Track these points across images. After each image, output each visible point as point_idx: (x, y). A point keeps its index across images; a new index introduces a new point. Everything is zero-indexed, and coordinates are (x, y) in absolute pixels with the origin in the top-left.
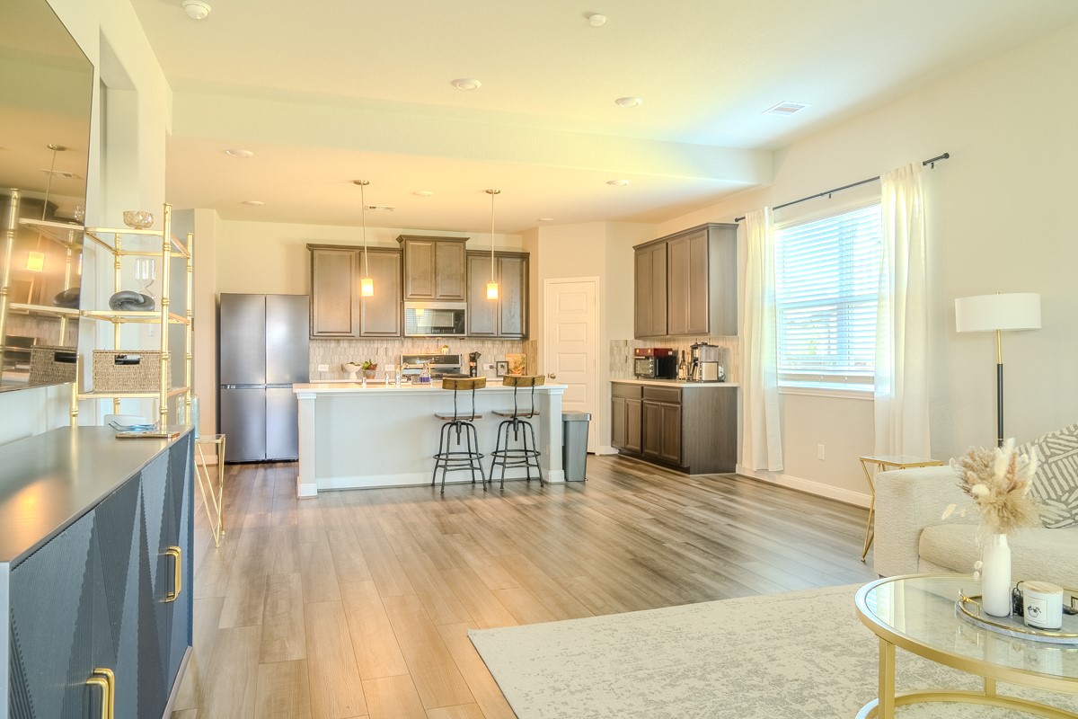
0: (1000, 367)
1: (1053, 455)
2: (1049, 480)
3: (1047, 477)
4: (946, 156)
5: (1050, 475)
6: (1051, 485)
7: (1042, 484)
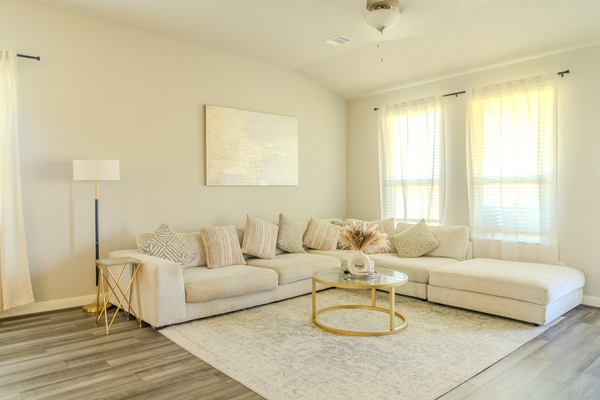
0: (96, 201)
1: (167, 242)
2: (172, 253)
3: (171, 252)
4: (38, 58)
5: (172, 251)
6: (174, 255)
7: (171, 256)
